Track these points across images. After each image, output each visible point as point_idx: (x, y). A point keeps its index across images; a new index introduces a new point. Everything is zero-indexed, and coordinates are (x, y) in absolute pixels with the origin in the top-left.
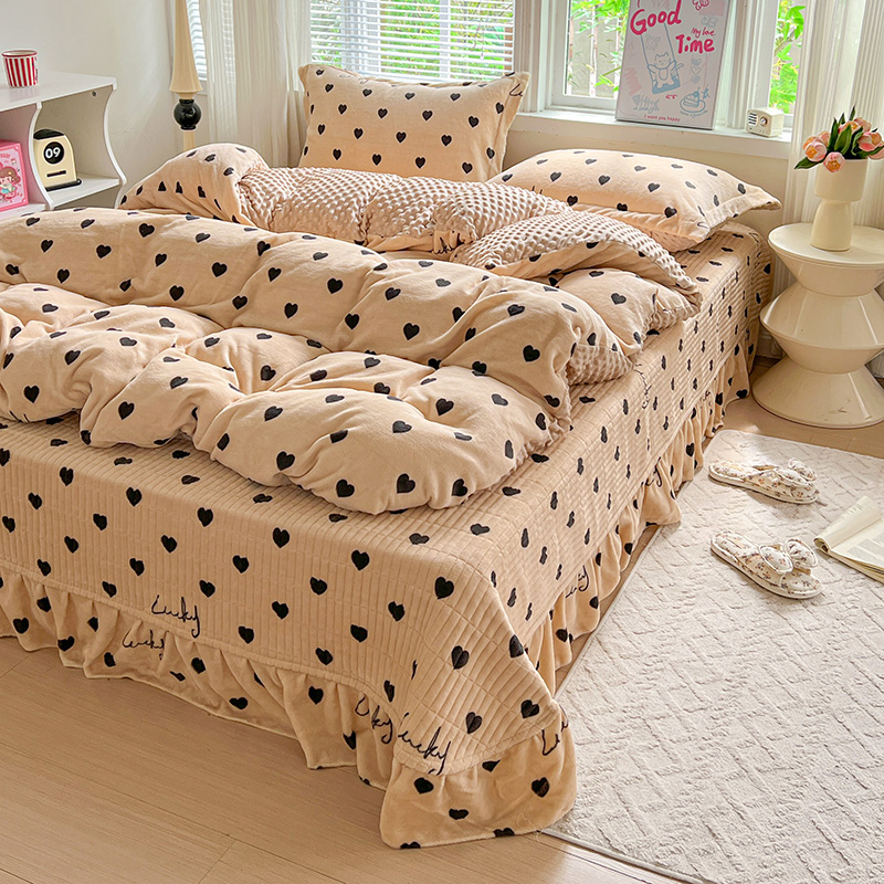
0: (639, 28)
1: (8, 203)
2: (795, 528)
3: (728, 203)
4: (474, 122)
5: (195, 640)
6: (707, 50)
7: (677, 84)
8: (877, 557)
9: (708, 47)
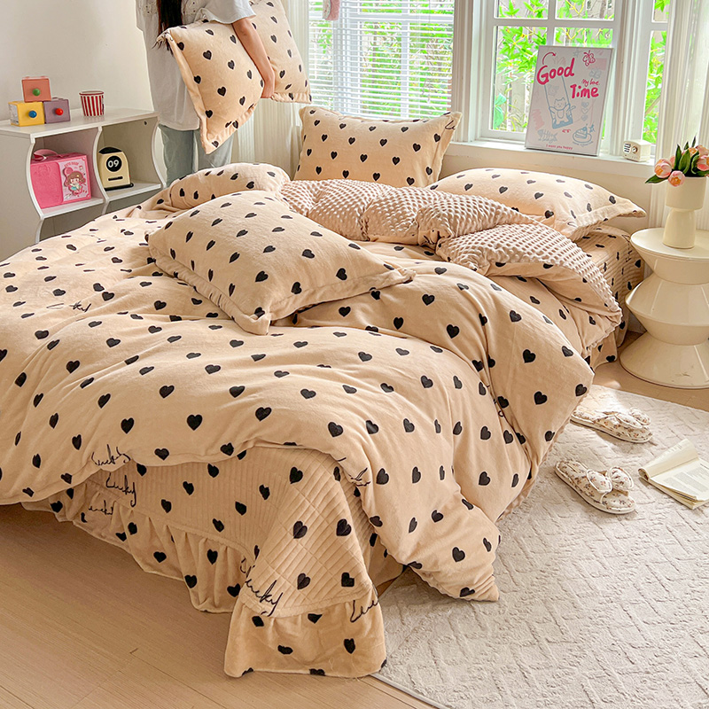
0: (543, 80)
1: (76, 197)
2: (628, 460)
3: (599, 210)
4: (417, 147)
5: (133, 509)
6: (593, 96)
7: (571, 121)
8: (688, 486)
9: (594, 93)
